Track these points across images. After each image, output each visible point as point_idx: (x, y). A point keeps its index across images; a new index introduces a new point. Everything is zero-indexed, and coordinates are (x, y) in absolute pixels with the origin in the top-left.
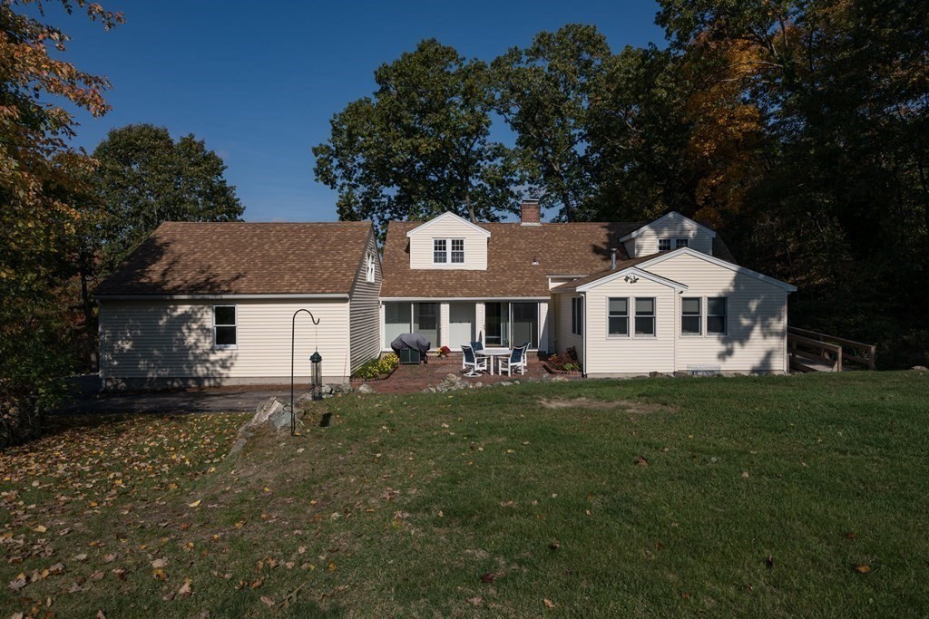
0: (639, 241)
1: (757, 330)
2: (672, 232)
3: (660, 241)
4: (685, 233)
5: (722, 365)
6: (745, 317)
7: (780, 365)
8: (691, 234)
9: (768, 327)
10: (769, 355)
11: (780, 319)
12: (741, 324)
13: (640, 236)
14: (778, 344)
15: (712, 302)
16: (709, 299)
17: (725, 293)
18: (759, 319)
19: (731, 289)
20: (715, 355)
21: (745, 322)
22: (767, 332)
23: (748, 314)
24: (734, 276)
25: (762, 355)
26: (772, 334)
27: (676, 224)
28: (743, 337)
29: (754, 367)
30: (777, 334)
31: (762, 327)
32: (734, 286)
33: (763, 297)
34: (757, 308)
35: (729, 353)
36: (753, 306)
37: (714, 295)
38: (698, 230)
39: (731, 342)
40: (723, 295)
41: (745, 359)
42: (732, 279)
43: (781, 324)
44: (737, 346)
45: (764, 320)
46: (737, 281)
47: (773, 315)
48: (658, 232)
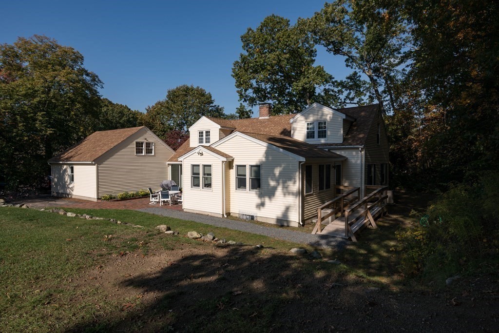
0: (294, 125)
1: (280, 190)
2: (315, 117)
3: (308, 124)
4: (324, 117)
5: (258, 213)
6: (272, 180)
7: (295, 218)
8: (328, 118)
9: (287, 188)
10: (287, 209)
11: (295, 183)
12: (269, 185)
13: (295, 121)
14: (294, 202)
15: (253, 168)
16: (252, 166)
17: (260, 162)
18: (281, 181)
19: (264, 159)
20: (254, 206)
21: (272, 183)
22: (287, 192)
23: (273, 177)
24: (265, 150)
25: (283, 209)
26: (289, 193)
27: (318, 111)
28: (271, 193)
29: (278, 217)
30: (293, 194)
31: (284, 187)
32: (265, 157)
33: (283, 165)
34: (280, 173)
35: (262, 204)
36: (277, 171)
37: (254, 163)
38: (333, 114)
39: (264, 197)
40: (258, 164)
41: (271, 211)
42: (264, 152)
43: (296, 186)
44: (267, 200)
45: (284, 182)
46: (267, 154)
47: (290, 179)
48: (306, 118)
